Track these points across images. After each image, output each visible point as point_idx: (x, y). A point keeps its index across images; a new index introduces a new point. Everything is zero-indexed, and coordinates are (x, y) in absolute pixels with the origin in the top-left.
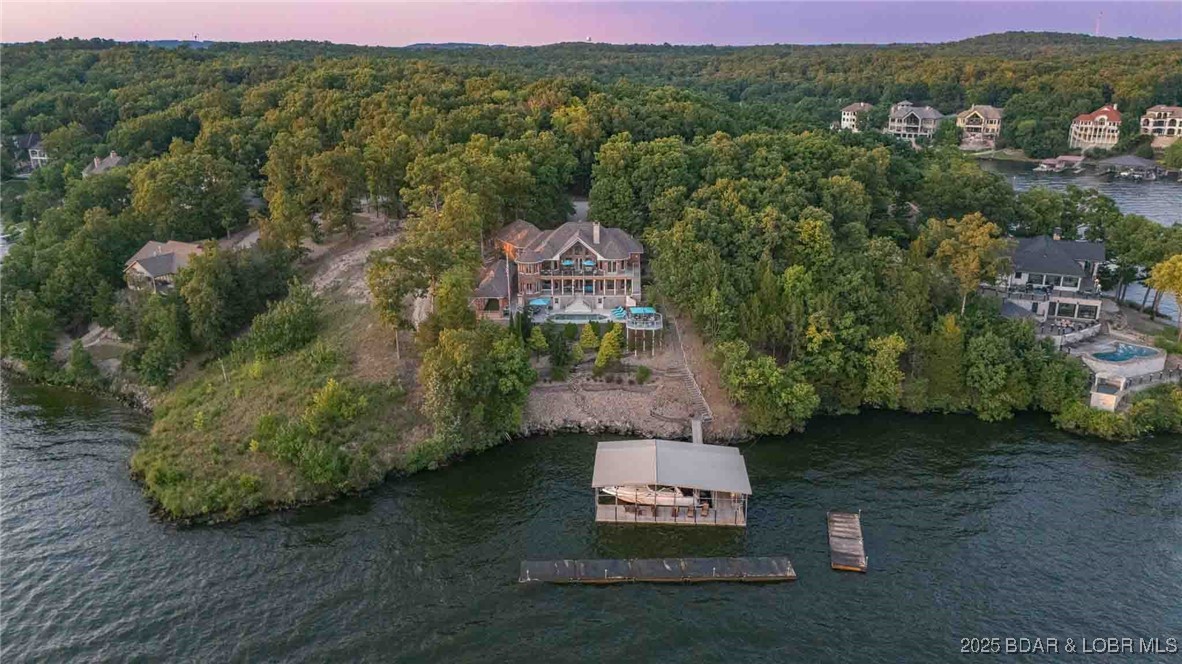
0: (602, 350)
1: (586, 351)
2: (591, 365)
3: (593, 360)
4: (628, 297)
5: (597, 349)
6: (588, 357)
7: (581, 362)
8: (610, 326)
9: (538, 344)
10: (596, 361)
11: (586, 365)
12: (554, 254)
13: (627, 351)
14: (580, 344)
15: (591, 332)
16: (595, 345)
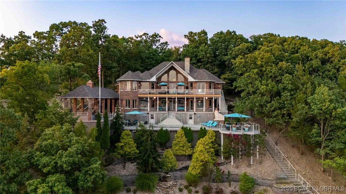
0: (195, 156)
1: (179, 158)
2: (185, 173)
3: (186, 168)
4: (216, 113)
5: (190, 157)
6: (180, 165)
7: (172, 170)
8: (203, 133)
9: (127, 149)
10: (190, 169)
11: (178, 174)
12: (152, 77)
13: (222, 159)
14: (172, 150)
15: (184, 139)
16: (188, 152)
